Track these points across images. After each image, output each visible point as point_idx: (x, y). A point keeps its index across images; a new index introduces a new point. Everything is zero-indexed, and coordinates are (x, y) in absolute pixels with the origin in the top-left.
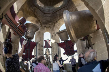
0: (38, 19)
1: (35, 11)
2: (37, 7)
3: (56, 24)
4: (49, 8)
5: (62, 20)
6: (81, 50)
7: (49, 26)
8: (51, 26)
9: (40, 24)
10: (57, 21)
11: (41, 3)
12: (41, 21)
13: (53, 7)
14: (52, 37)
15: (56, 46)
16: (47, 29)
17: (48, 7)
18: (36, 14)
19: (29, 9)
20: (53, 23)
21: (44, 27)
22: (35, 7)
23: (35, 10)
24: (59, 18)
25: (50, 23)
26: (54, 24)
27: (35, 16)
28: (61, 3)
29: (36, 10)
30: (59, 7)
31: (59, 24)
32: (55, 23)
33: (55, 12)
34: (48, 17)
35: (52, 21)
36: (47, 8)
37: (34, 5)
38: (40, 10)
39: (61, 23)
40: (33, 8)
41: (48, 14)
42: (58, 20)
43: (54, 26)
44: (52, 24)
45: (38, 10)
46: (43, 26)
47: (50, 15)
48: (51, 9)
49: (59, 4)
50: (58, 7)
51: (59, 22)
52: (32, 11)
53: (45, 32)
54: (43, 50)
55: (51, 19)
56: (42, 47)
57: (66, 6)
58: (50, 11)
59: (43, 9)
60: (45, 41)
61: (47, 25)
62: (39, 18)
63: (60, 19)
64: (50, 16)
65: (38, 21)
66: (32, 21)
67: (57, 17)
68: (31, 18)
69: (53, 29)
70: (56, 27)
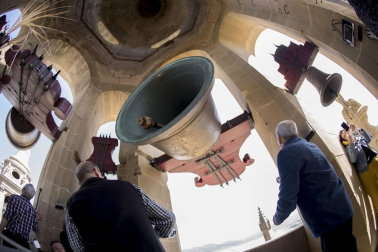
5: (76, 58)
13: (98, 18)
17: (100, 2)
24: (78, 45)
42: (73, 45)
47: (79, 12)
57: (114, 58)
58: (89, 11)
63: (78, 49)
67: (80, 39)
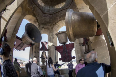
0: (36, 18)
1: (34, 10)
2: (37, 5)
3: (55, 26)
4: (49, 8)
5: (62, 22)
6: (80, 55)
7: (48, 28)
8: (49, 27)
9: (38, 24)
10: (56, 23)
11: (42, 2)
12: (39, 21)
13: (54, 8)
14: (50, 39)
15: (53, 49)
16: (45, 30)
17: (49, 6)
18: (35, 12)
19: (28, 6)
20: (52, 24)
21: (42, 28)
22: (35, 5)
23: (34, 8)
24: (58, 20)
25: (49, 24)
26: (53, 26)
27: (34, 15)
28: (63, 4)
29: (36, 9)
30: (60, 8)
31: (58, 26)
32: (54, 24)
33: (55, 13)
34: (47, 18)
35: (50, 22)
36: (47, 8)
37: (34, 3)
38: (40, 9)
39: (60, 25)
40: (32, 6)
41: (48, 14)
42: (58, 22)
43: (52, 28)
44: (51, 26)
45: (38, 8)
46: (42, 26)
48: (51, 9)
49: (61, 5)
50: (58, 7)
51: (58, 24)
52: (32, 9)
53: (43, 33)
54: (39, 53)
55: (50, 20)
56: (39, 49)
57: (68, 8)
58: (50, 11)
59: (42, 8)
60: (42, 43)
61: (45, 26)
62: (38, 18)
63: (60, 21)
64: (49, 17)
65: (36, 20)
66: (30, 20)
67: (57, 18)
68: (30, 16)
69: (51, 31)
70: (55, 29)
